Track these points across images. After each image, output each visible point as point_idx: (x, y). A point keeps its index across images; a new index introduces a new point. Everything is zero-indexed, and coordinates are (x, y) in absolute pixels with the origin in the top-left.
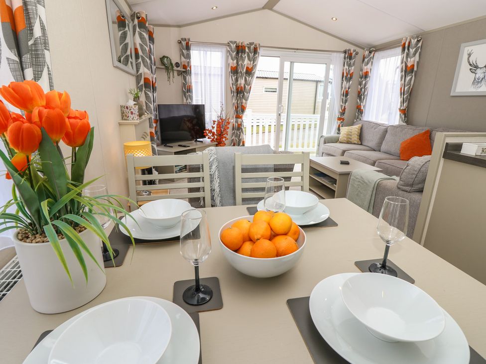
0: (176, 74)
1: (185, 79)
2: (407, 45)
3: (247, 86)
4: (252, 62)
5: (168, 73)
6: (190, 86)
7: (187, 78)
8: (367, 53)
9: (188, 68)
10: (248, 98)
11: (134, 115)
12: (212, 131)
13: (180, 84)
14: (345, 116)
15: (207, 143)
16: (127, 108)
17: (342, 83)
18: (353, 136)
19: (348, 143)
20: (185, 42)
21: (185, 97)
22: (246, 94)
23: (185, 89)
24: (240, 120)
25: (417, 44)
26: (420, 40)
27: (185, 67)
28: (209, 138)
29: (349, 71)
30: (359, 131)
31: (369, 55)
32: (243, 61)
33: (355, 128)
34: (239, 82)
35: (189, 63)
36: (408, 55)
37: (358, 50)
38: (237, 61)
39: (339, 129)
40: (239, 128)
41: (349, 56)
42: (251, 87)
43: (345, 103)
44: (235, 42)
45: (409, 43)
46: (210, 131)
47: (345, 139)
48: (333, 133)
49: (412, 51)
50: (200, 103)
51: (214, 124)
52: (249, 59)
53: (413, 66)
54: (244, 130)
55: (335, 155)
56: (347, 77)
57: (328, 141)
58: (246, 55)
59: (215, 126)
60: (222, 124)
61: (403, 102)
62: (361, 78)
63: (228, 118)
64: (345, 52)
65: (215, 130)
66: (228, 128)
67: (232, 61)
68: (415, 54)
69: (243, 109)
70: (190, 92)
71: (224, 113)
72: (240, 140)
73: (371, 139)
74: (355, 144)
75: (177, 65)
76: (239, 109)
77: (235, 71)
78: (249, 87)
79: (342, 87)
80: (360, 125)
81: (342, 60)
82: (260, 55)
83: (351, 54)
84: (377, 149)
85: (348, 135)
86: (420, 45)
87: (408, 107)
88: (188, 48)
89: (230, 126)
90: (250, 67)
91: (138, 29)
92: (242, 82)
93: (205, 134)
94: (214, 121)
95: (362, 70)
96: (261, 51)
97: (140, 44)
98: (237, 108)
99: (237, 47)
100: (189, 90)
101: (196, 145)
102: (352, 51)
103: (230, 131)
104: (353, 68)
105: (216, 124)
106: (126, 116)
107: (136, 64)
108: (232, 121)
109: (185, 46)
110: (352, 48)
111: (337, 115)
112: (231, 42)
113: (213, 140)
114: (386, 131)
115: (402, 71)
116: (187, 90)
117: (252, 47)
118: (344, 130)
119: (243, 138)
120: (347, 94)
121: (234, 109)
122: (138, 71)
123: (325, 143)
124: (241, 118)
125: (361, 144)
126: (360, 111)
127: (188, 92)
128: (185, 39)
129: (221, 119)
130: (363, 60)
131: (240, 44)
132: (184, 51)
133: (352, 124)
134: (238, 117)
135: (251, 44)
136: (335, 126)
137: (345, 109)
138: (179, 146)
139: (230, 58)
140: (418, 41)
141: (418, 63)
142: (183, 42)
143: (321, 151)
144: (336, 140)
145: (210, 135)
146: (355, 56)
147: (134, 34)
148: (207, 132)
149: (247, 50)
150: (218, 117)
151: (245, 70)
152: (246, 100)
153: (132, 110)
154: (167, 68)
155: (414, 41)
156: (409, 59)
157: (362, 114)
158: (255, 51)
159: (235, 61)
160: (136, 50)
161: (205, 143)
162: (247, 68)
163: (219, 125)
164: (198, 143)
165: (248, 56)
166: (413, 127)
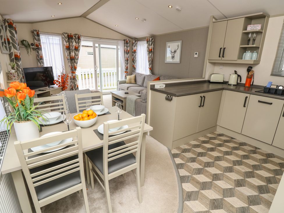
0: (32, 49)
1: (38, 52)
2: (148, 40)
3: (76, 57)
4: (77, 44)
5: (27, 50)
6: (42, 56)
7: (39, 52)
8: (134, 41)
9: (40, 47)
10: (77, 62)
11: (15, 77)
12: (59, 81)
13: (35, 55)
14: (128, 70)
15: (56, 88)
16: (11, 74)
17: (125, 55)
18: (132, 80)
19: (130, 83)
20: (36, 32)
21: (39, 63)
22: (76, 61)
23: (39, 58)
24: (74, 74)
25: (152, 40)
26: (153, 39)
27: (37, 46)
28: (57, 85)
29: (127, 49)
30: (135, 78)
31: (135, 43)
32: (72, 43)
33: (133, 76)
34: (71, 54)
35: (40, 44)
36: (149, 44)
37: (130, 39)
38: (69, 43)
39: (126, 77)
40: (74, 79)
41: (126, 42)
42: (78, 57)
43: (127, 64)
44: (67, 33)
45: (149, 39)
46: (57, 81)
47: (129, 81)
48: (124, 79)
49: (150, 43)
50: (49, 66)
51: (59, 77)
52: (76, 42)
53: (151, 49)
54: (77, 79)
55: (124, 89)
56: (126, 52)
57: (121, 83)
58: (74, 40)
59: (60, 78)
60: (64, 77)
61: (150, 65)
62: (133, 53)
63: (67, 74)
64: (124, 40)
65: (60, 81)
66: (68, 79)
67: (66, 43)
68: (151, 45)
69: (75, 69)
70: (42, 60)
71: (64, 71)
72: (75, 85)
73: (139, 81)
74: (133, 84)
75: (32, 45)
76: (73, 68)
77: (68, 48)
78: (77, 57)
79: (125, 57)
80: (135, 75)
81: (123, 44)
82: (82, 40)
83: (127, 42)
84: (142, 86)
85: (130, 80)
86: (153, 41)
87: (152, 67)
88: (38, 35)
89: (69, 78)
90: (77, 46)
91: (8, 28)
92: (73, 54)
93: (55, 83)
94: (59, 76)
95: (133, 49)
96: (82, 38)
97: (10, 36)
98: (72, 68)
99: (68, 36)
100: (41, 58)
101: (50, 89)
102: (127, 40)
103: (69, 80)
104: (129, 48)
105: (60, 77)
106: (11, 78)
107: (9, 47)
108: (70, 75)
109: (36, 34)
110: (128, 39)
111: (124, 70)
112: (65, 33)
113: (59, 86)
114: (145, 78)
115: (148, 52)
116: (40, 59)
117: (77, 36)
118: (128, 77)
119: (77, 84)
120: (128, 60)
121: (70, 68)
122: (10, 51)
123: (120, 84)
124: (74, 73)
125: (136, 84)
126: (134, 68)
127: (41, 60)
128: (36, 31)
129: (63, 74)
130: (133, 45)
131: (70, 35)
132: (36, 37)
133: (131, 74)
134: (73, 72)
135: (76, 34)
136: (124, 76)
137: (127, 67)
138: (39, 90)
139: (64, 41)
140: (152, 39)
141: (153, 48)
142: (35, 32)
143: (119, 88)
144: (124, 82)
145: (58, 83)
146: (129, 43)
147: (6, 31)
148: (56, 82)
149: (74, 37)
150: (61, 73)
151: (74, 48)
152: (77, 64)
153: (14, 75)
154: (26, 47)
155: (151, 39)
156: (150, 47)
157: (135, 69)
158: (79, 38)
159: (68, 43)
160: (8, 39)
161: (55, 88)
162: (75, 47)
163: (63, 77)
164: (50, 88)
165: (75, 40)
166: (154, 76)
